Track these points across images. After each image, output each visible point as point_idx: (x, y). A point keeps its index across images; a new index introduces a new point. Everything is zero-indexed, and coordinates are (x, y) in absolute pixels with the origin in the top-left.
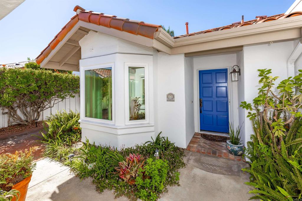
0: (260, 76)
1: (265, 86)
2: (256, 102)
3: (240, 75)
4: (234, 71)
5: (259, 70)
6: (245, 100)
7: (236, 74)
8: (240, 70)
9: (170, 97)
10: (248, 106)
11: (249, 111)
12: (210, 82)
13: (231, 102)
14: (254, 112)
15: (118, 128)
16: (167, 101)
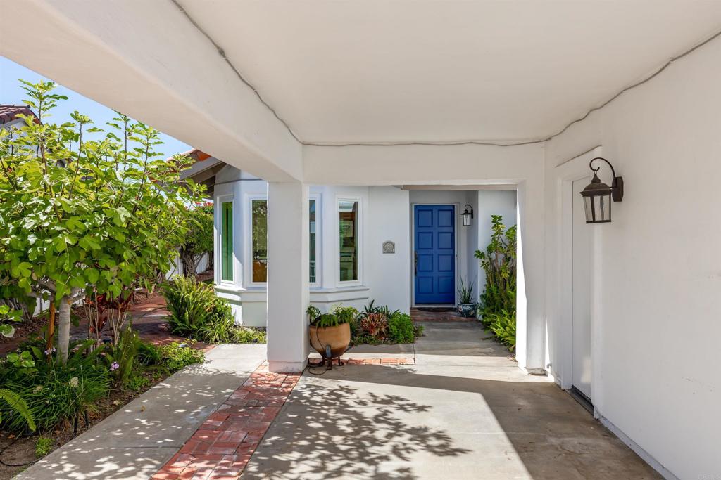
0: (493, 222)
1: (496, 234)
2: (490, 249)
3: (472, 217)
4: (466, 213)
5: (492, 216)
6: (479, 249)
7: (469, 216)
8: (472, 211)
9: (389, 247)
10: (481, 255)
11: (483, 260)
12: (430, 224)
13: (459, 256)
14: (487, 260)
15: (330, 291)
16: (384, 253)
